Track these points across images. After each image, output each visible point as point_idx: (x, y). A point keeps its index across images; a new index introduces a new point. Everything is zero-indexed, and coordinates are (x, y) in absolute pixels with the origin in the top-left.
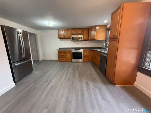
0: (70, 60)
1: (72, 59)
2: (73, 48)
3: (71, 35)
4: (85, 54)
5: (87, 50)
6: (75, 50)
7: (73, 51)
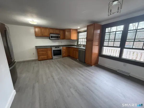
0: (51, 58)
1: (53, 56)
2: (53, 46)
3: (49, 34)
4: (64, 51)
5: (65, 48)
6: (55, 48)
7: (54, 49)
